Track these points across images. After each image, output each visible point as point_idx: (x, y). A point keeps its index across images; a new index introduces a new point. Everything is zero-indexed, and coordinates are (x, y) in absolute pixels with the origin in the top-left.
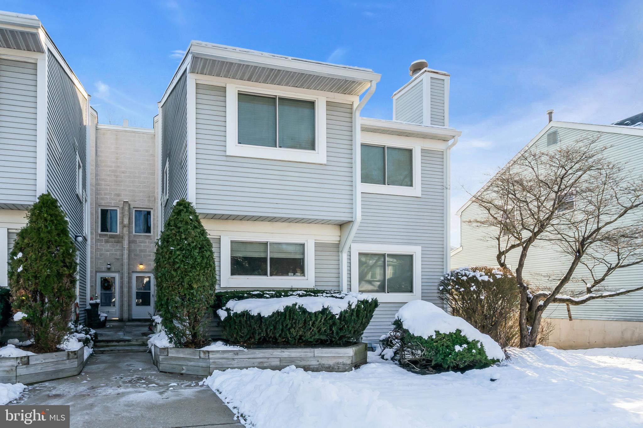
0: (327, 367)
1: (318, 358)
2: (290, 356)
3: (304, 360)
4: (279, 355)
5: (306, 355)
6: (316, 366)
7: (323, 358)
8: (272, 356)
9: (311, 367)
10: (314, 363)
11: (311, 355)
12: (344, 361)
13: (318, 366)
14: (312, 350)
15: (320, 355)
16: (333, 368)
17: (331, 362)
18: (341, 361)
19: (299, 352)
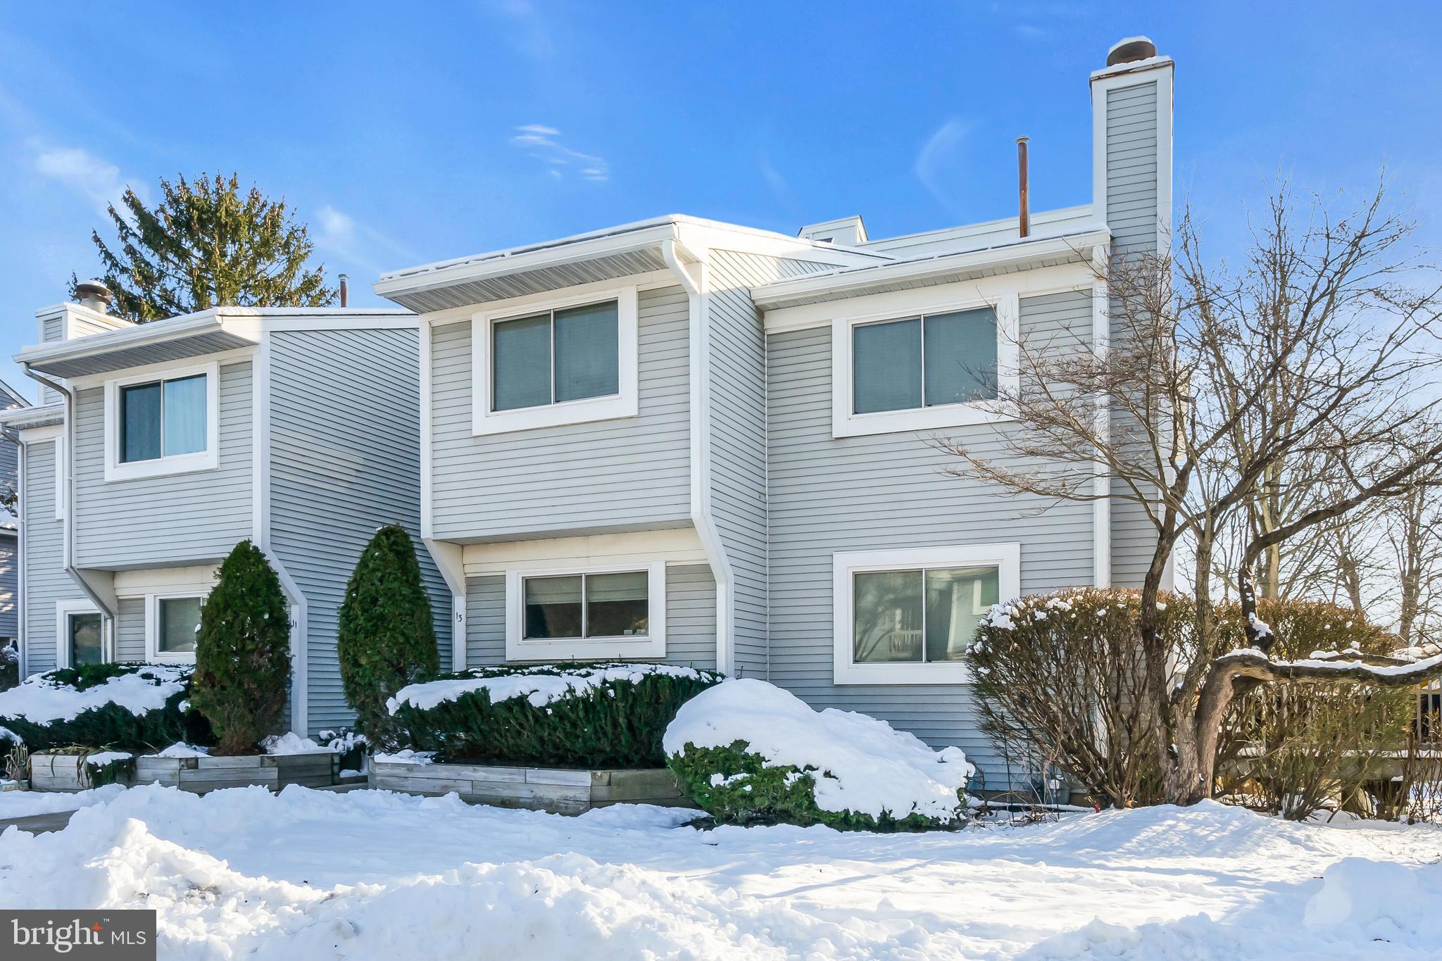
0: (547, 804)
1: (532, 786)
2: (486, 778)
3: (509, 787)
4: (470, 776)
5: (513, 779)
6: (528, 801)
7: (540, 787)
8: (459, 777)
9: (521, 800)
10: (524, 793)
11: (520, 779)
12: (577, 795)
13: (532, 800)
14: (522, 770)
15: (535, 781)
16: (557, 807)
17: (554, 795)
18: (571, 793)
19: (501, 773)
